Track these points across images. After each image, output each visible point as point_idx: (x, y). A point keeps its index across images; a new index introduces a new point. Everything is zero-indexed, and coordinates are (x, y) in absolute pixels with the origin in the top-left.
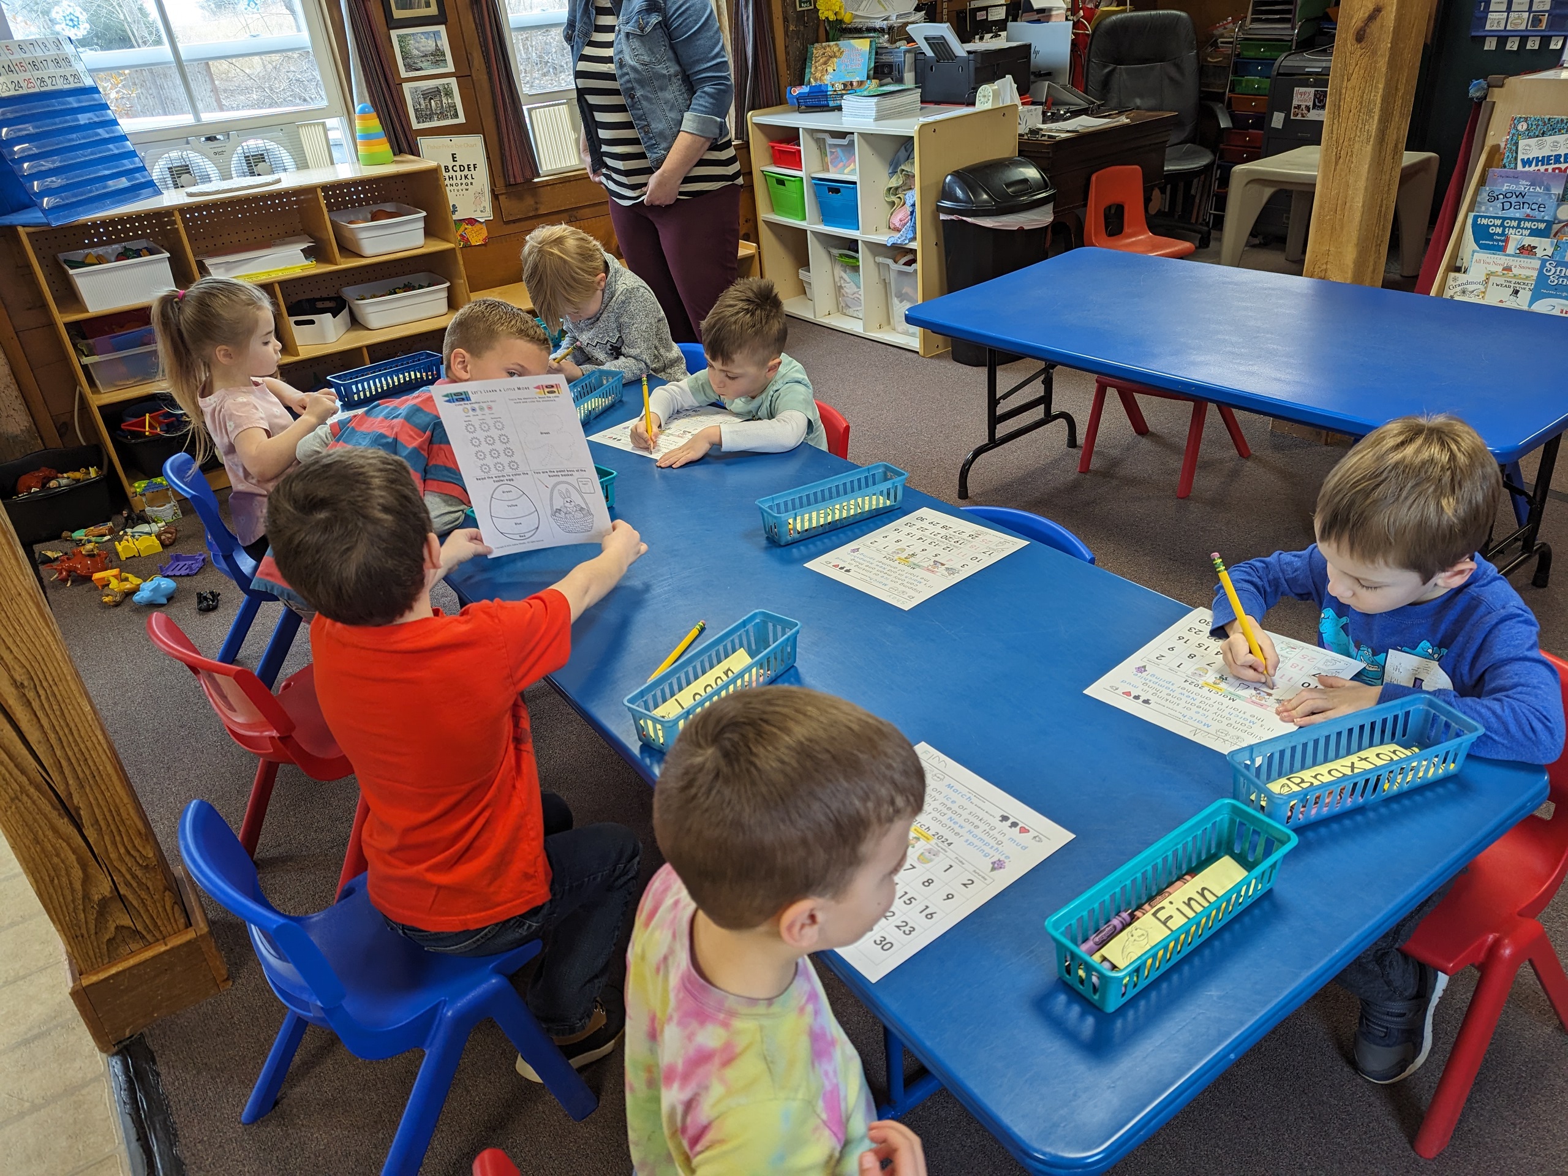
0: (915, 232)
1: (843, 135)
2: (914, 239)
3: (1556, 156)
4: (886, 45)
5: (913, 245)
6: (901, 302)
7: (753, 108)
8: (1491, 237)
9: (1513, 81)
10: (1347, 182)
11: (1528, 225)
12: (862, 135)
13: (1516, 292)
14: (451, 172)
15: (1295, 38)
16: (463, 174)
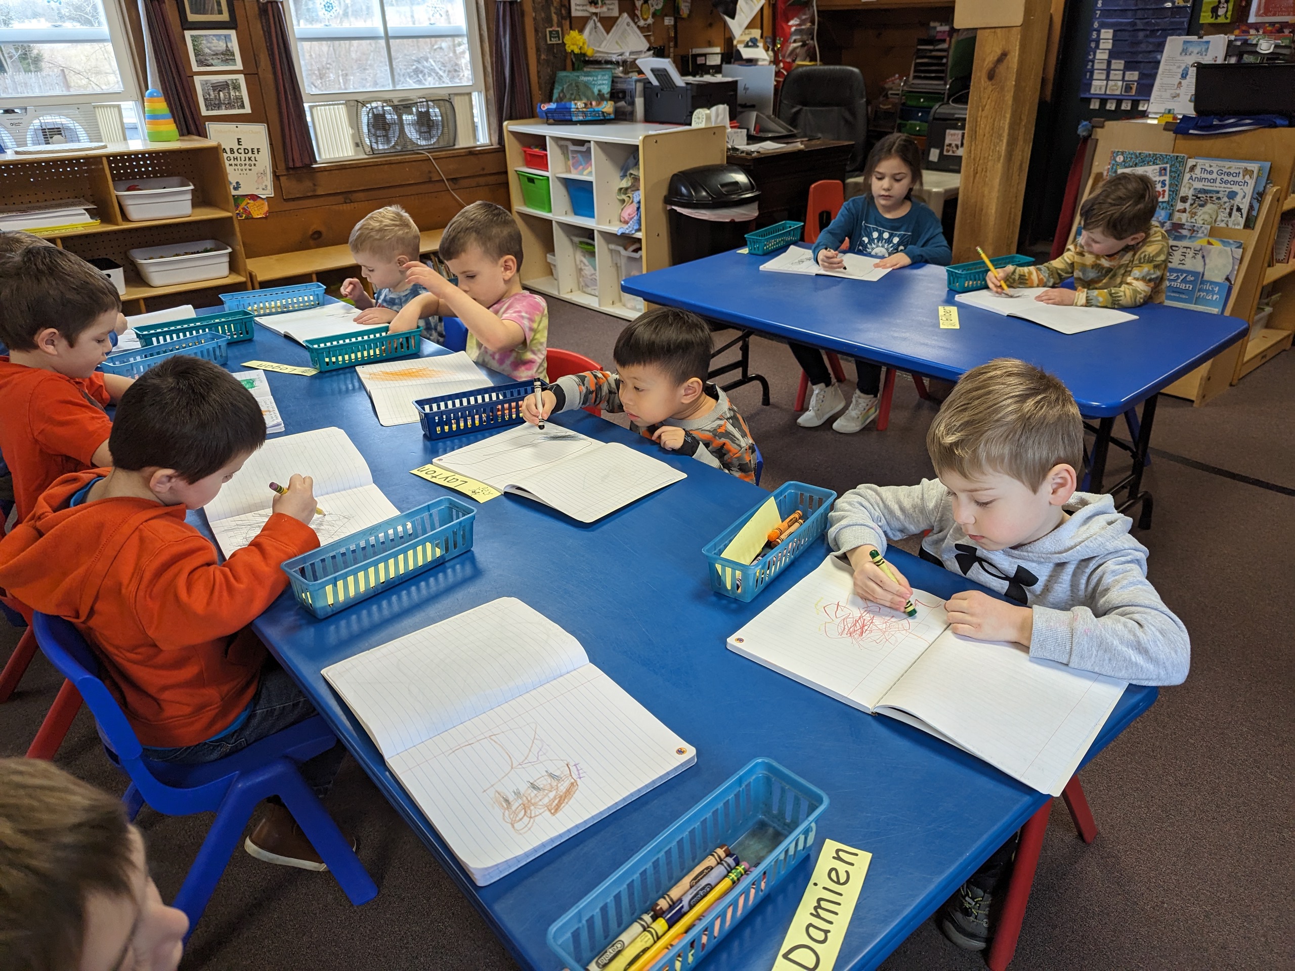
0: (640, 224)
1: (582, 143)
2: (639, 230)
4: (621, 75)
5: (639, 235)
7: (511, 118)
12: (597, 143)
14: (236, 154)
15: (947, 92)
16: (247, 156)
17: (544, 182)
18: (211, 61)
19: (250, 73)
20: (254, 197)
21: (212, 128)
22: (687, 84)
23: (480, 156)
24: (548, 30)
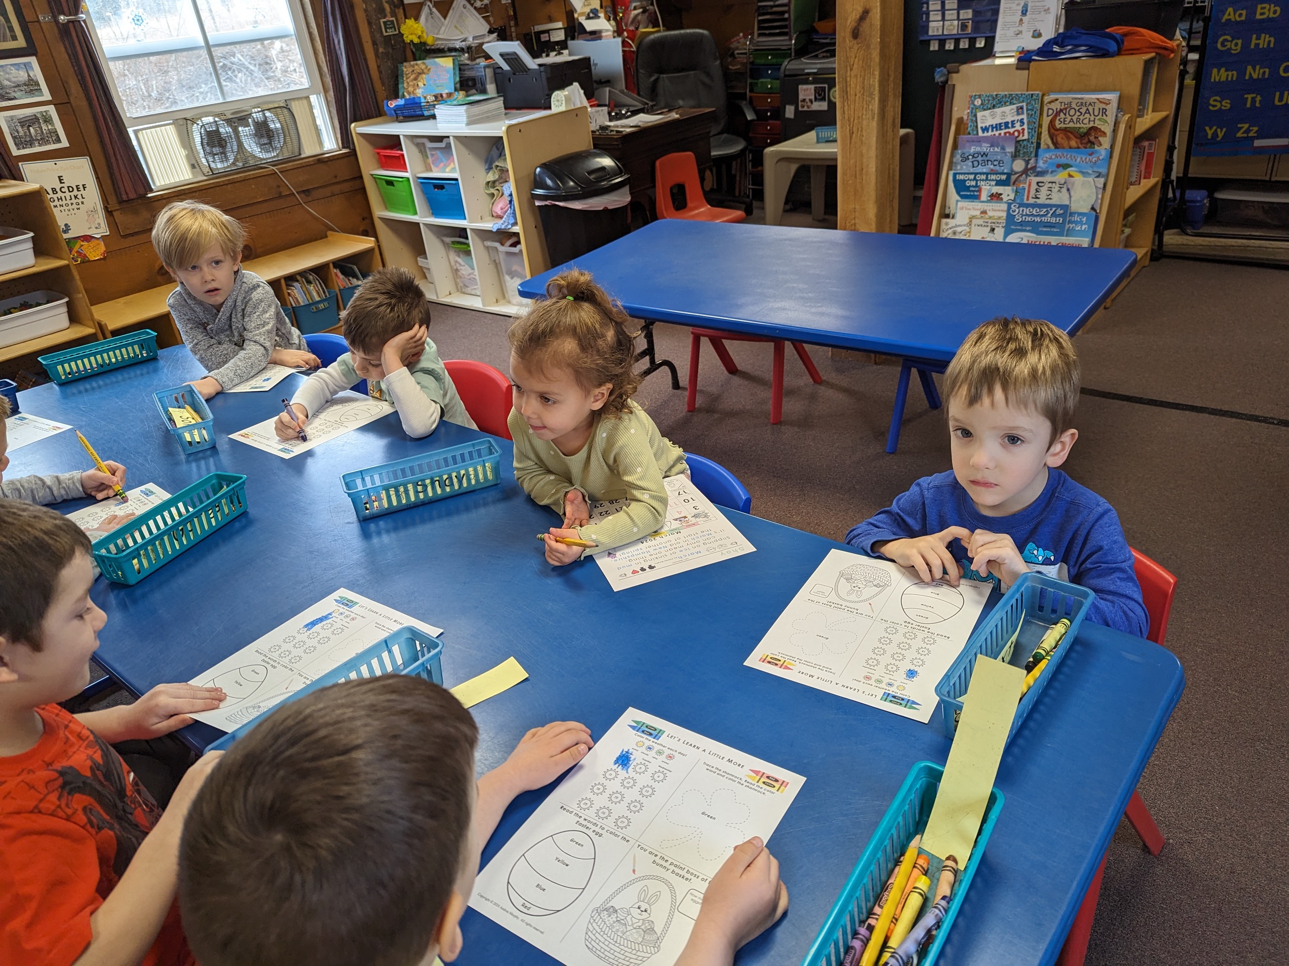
0: (515, 218)
1: (440, 139)
2: (515, 224)
3: (1005, 123)
4: (468, 62)
5: (516, 229)
6: (512, 278)
7: (355, 120)
8: (968, 188)
9: (964, 68)
10: (861, 152)
11: (993, 177)
12: (458, 138)
13: (993, 230)
14: (60, 194)
15: (793, 47)
16: (72, 194)
17: (406, 183)
18: (13, 94)
19: (61, 103)
20: (87, 238)
21: (26, 168)
22: (540, 65)
23: (329, 163)
24: (382, 21)
